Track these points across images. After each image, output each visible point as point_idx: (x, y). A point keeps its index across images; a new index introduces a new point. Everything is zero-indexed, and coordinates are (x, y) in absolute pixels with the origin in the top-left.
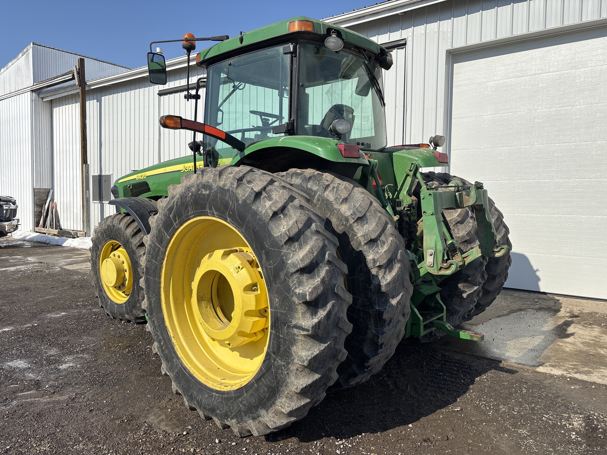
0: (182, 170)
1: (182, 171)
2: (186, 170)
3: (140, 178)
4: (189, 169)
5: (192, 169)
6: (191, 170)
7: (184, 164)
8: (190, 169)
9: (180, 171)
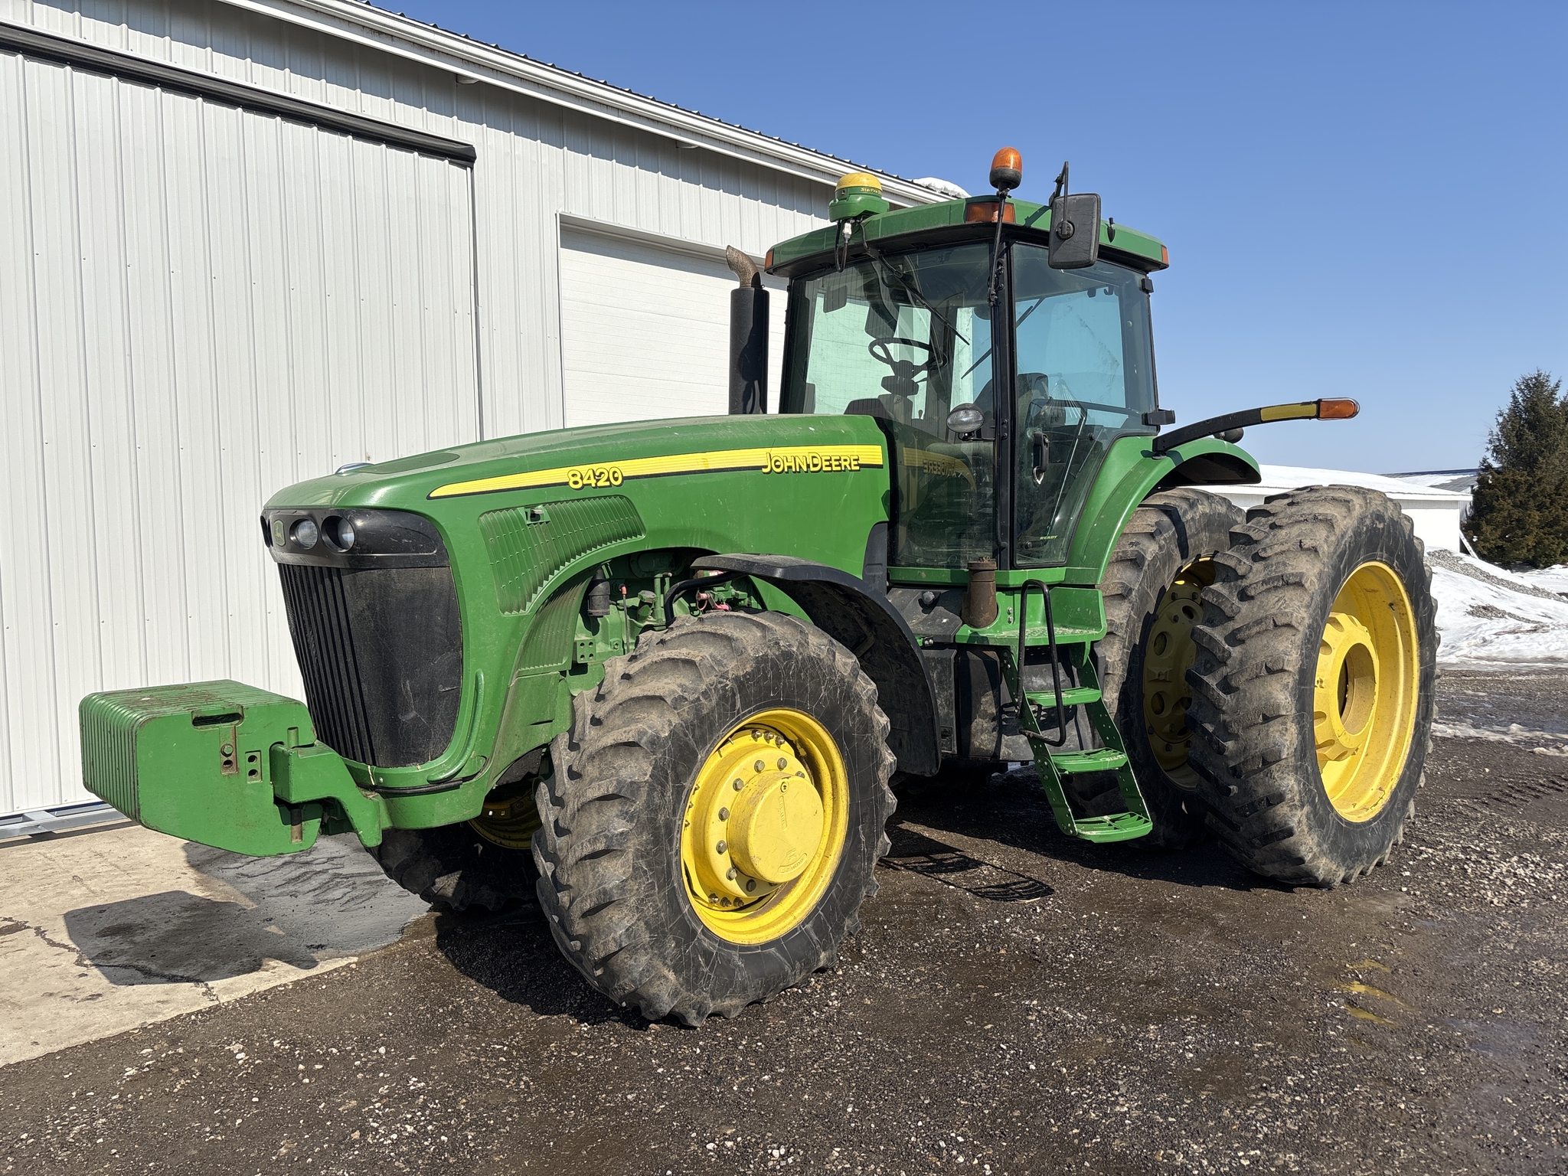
0: (766, 467)
1: (764, 470)
2: (778, 467)
3: (593, 482)
4: (787, 464)
5: (793, 464)
6: (790, 467)
7: (768, 450)
8: (789, 464)
9: (760, 468)
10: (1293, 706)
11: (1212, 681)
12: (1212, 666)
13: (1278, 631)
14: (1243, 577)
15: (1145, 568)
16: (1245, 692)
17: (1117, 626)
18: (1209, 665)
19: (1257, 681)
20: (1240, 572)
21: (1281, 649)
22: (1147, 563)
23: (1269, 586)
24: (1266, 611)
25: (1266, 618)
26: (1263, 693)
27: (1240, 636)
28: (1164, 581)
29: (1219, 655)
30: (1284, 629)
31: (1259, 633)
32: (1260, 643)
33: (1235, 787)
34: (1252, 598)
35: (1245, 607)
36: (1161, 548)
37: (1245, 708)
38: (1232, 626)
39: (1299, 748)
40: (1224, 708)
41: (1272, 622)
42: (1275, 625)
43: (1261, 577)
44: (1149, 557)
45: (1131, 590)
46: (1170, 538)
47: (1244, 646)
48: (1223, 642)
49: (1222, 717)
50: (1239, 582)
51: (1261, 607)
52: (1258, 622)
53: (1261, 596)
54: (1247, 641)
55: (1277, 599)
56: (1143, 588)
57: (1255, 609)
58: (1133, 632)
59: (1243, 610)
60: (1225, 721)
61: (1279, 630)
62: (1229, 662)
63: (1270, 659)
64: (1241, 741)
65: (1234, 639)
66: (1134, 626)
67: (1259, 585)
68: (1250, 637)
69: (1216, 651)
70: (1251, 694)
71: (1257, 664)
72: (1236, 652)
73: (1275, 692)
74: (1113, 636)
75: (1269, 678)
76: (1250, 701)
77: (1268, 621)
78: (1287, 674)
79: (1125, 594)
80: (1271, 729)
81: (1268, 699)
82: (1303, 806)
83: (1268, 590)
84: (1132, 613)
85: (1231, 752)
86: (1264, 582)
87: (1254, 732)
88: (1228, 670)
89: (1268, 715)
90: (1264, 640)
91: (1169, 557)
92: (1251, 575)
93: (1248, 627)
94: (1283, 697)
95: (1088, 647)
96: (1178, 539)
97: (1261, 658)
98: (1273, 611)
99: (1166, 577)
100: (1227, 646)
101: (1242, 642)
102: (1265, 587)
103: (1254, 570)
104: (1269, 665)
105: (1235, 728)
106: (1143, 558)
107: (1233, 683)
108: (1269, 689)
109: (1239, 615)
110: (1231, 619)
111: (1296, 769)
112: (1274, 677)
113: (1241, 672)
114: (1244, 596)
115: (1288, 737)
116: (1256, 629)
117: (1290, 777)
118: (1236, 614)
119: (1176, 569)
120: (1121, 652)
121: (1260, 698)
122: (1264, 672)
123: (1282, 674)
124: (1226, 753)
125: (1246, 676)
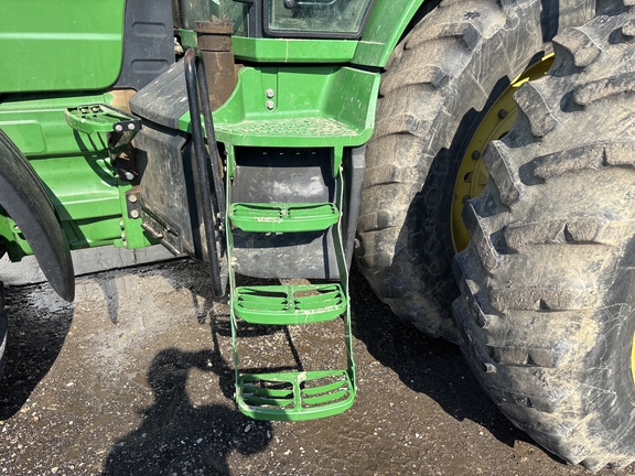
10: (600, 296)
11: (487, 227)
12: (494, 206)
13: (608, 173)
14: (581, 69)
15: (477, 49)
16: (526, 259)
17: (417, 125)
18: (491, 203)
19: (547, 250)
20: (579, 61)
21: (603, 206)
22: (480, 42)
23: (617, 89)
24: (598, 134)
25: (593, 147)
26: (551, 267)
27: (541, 170)
28: (507, 69)
29: (504, 193)
30: (620, 172)
31: (572, 171)
32: (570, 187)
33: (493, 367)
34: (582, 107)
35: (566, 122)
36: (509, 23)
37: (519, 281)
38: (537, 150)
39: (597, 351)
40: (492, 272)
41: (600, 155)
42: (605, 163)
43: (611, 71)
44: (487, 34)
45: (446, 79)
46: (528, 11)
47: (542, 187)
48: (516, 174)
49: (490, 281)
50: (573, 78)
51: (592, 125)
52: (575, 153)
53: (599, 106)
54: (550, 182)
55: (625, 114)
56: (469, 78)
57: (580, 129)
58: (442, 133)
59: (561, 128)
60: (491, 288)
61: (610, 172)
62: (515, 207)
63: (575, 219)
64: (506, 322)
65: (530, 174)
66: (445, 126)
67: (602, 85)
68: (554, 175)
69: (502, 186)
70: (533, 264)
71: (552, 224)
72: (529, 194)
73: (572, 272)
74: (410, 137)
75: (567, 248)
76: (530, 274)
77: (594, 152)
78: (601, 248)
79: (436, 83)
80: (553, 322)
81: (555, 281)
82: (585, 413)
83: (614, 97)
84: (444, 110)
85: (493, 328)
86: (612, 81)
87: (525, 318)
88: (512, 219)
89: (548, 303)
90: (578, 183)
91: (523, 36)
92: (595, 67)
93: (557, 158)
94: (584, 283)
95: (338, 154)
96: (543, 13)
97: (562, 215)
98: (611, 136)
99: (511, 64)
100: (518, 182)
101: (541, 181)
102: (610, 90)
103: (604, 57)
104: (571, 230)
105: (499, 303)
106: (475, 36)
107: (510, 242)
108: (564, 264)
109: (552, 135)
110: (537, 139)
111: (583, 377)
112: (577, 248)
113: (525, 228)
114: (570, 104)
115: (578, 337)
116: (569, 164)
117: (569, 385)
118: (546, 132)
119: (531, 54)
120: (418, 158)
121: (545, 275)
122: (560, 238)
123: (593, 247)
124: (485, 327)
125: (531, 237)
